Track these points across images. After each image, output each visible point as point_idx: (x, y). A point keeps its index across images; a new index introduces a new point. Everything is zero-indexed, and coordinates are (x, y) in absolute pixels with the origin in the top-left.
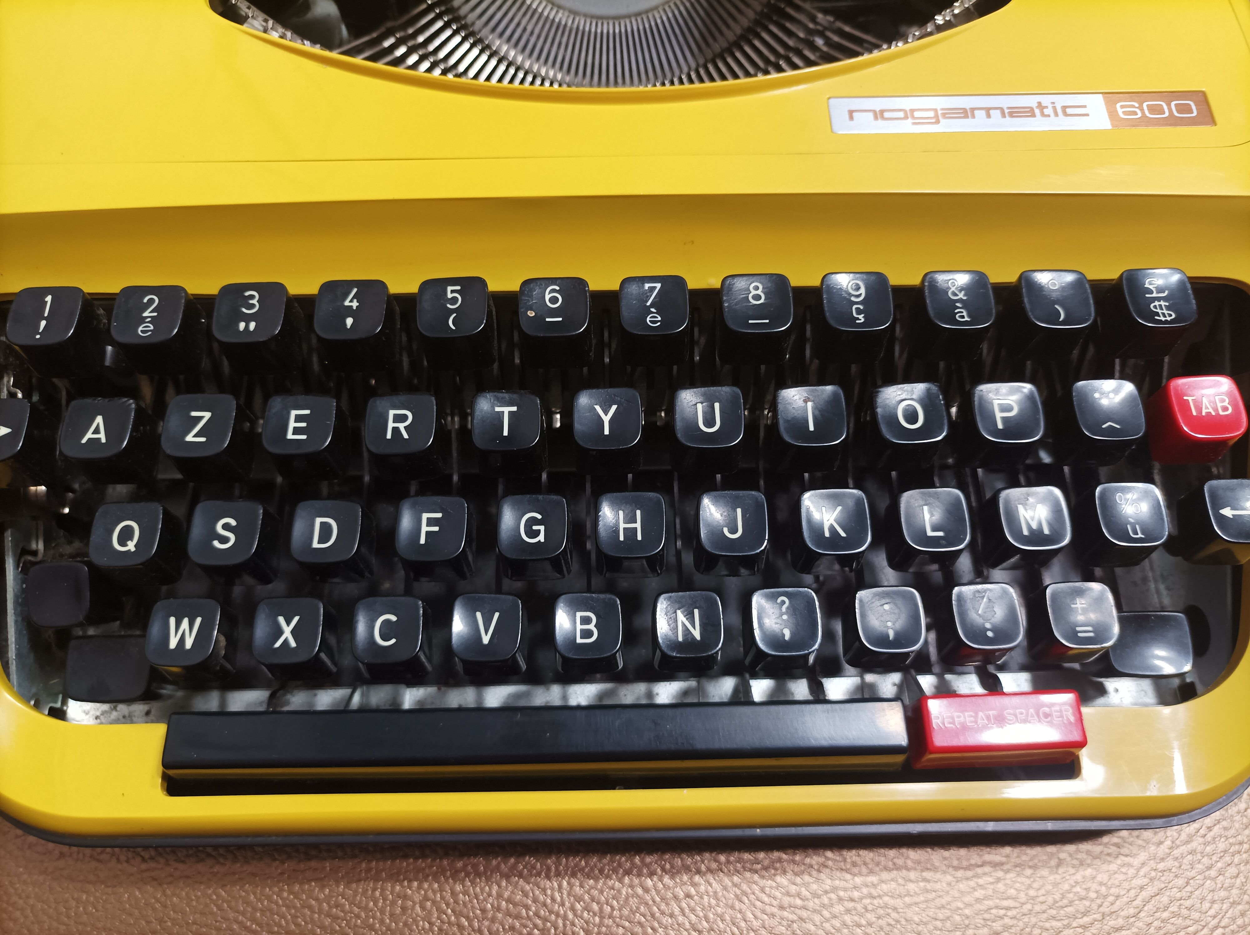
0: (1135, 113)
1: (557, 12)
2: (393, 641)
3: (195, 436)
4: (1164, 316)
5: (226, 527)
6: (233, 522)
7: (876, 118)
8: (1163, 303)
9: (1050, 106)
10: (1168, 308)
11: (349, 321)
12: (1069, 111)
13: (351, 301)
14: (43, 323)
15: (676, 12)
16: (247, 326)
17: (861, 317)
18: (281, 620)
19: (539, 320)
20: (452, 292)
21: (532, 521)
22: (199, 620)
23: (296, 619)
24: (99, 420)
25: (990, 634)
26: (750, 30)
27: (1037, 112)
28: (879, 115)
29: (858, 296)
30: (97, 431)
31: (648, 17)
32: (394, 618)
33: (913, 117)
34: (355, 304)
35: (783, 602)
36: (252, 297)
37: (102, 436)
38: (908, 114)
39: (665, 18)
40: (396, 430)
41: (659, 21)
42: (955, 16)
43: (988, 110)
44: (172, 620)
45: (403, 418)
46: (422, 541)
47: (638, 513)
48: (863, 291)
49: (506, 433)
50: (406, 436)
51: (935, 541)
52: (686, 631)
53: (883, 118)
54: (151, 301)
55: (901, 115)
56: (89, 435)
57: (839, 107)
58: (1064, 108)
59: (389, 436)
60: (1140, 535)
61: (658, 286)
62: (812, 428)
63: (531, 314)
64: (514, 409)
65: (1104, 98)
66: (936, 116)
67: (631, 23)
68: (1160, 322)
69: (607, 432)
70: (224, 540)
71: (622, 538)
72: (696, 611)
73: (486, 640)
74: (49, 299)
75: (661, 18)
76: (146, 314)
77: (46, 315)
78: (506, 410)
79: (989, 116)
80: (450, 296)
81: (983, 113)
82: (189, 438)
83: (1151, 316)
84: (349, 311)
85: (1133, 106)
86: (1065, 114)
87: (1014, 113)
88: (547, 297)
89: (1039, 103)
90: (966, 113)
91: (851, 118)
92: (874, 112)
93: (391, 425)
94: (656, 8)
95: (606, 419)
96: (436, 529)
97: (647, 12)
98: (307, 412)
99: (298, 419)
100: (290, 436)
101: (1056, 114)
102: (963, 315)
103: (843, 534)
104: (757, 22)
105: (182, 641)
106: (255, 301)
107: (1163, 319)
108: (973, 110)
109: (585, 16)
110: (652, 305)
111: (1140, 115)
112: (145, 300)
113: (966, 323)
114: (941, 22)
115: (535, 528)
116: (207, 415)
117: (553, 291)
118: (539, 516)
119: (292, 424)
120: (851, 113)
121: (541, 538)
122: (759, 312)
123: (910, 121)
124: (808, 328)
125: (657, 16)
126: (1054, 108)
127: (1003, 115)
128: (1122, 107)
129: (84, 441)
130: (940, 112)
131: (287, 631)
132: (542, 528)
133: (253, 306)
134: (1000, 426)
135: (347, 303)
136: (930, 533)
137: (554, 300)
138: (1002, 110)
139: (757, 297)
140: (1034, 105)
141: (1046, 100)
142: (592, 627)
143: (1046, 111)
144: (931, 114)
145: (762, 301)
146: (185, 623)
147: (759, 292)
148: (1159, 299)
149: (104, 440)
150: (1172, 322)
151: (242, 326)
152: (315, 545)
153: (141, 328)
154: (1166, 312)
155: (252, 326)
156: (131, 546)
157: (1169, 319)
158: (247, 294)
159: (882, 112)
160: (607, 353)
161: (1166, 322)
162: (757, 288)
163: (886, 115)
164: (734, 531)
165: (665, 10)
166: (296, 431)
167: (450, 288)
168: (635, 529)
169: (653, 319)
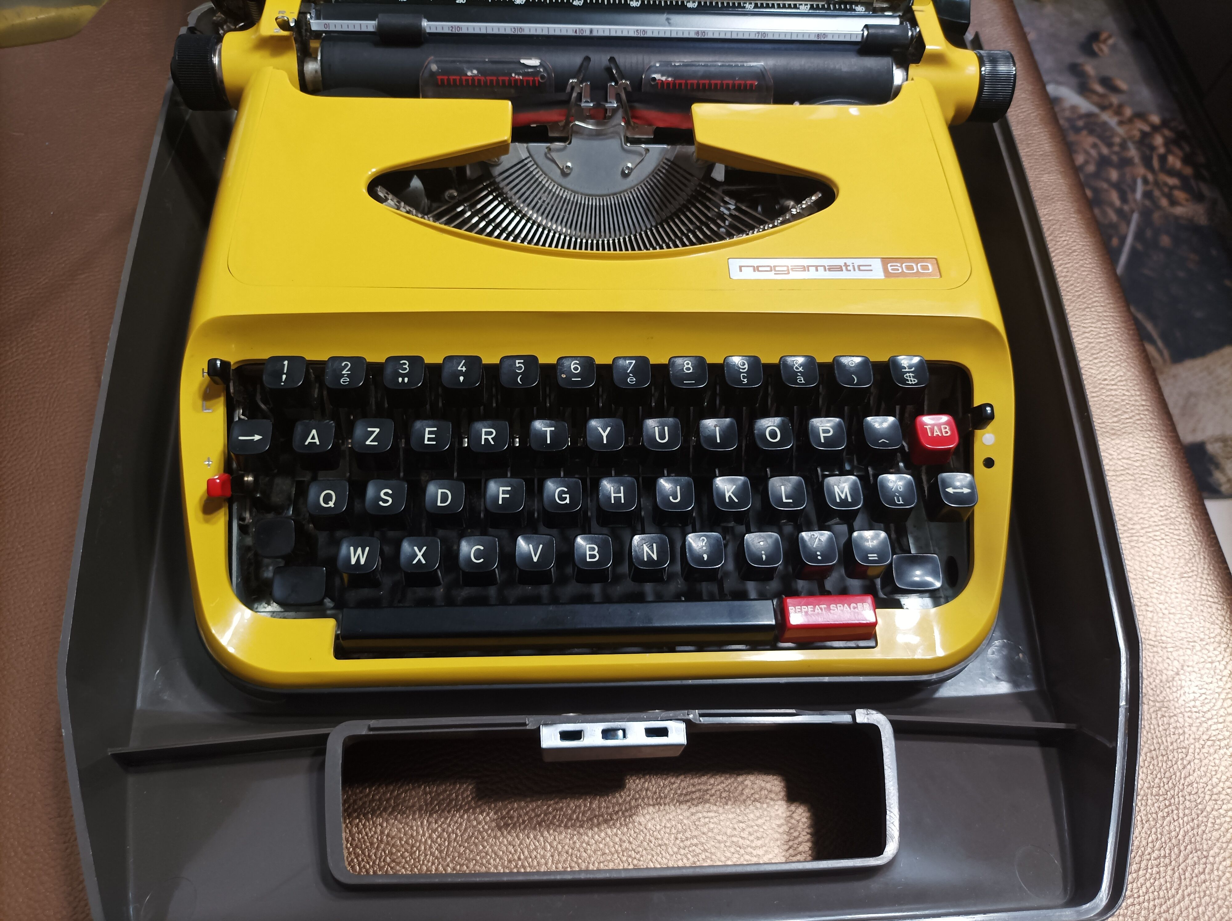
0: (898, 270)
1: (564, 191)
2: (482, 560)
3: (371, 442)
4: (911, 381)
5: (386, 494)
6: (390, 492)
7: (754, 271)
8: (911, 374)
9: (851, 265)
10: (914, 377)
11: (462, 378)
12: (862, 268)
13: (462, 367)
14: (284, 377)
15: (639, 194)
16: (403, 380)
17: (745, 380)
18: (416, 548)
19: (568, 379)
20: (519, 363)
21: (563, 492)
22: (367, 549)
23: (425, 548)
24: (314, 432)
25: (819, 558)
26: (685, 206)
27: (844, 268)
28: (756, 269)
29: (744, 369)
30: (313, 438)
31: (621, 196)
32: (482, 548)
33: (775, 271)
34: (464, 369)
35: (703, 540)
36: (405, 364)
37: (317, 441)
38: (772, 269)
39: (631, 197)
40: (486, 440)
41: (628, 199)
42: (803, 209)
43: (817, 267)
44: (352, 549)
45: (490, 433)
46: (500, 502)
47: (622, 488)
48: (746, 366)
49: (549, 442)
50: (493, 443)
51: (787, 505)
52: (649, 556)
53: (759, 271)
54: (346, 365)
55: (768, 269)
56: (309, 440)
57: (734, 264)
58: (859, 266)
59: (483, 443)
60: (901, 502)
61: (634, 362)
62: (718, 441)
63: (564, 376)
64: (553, 429)
65: (882, 261)
66: (788, 270)
67: (610, 199)
68: (909, 384)
69: (605, 442)
70: (386, 501)
71: (613, 502)
72: (654, 545)
73: (535, 559)
74: (286, 363)
75: (629, 197)
76: (344, 372)
77: (285, 371)
78: (549, 429)
79: (817, 270)
80: (517, 365)
81: (814, 268)
82: (368, 443)
83: (904, 381)
84: (461, 373)
85: (897, 266)
86: (860, 270)
87: (831, 269)
88: (572, 367)
89: (845, 263)
90: (805, 268)
91: (741, 270)
92: (754, 267)
93: (484, 437)
94: (626, 191)
95: (605, 435)
96: (508, 496)
97: (620, 193)
98: (435, 429)
99: (430, 433)
100: (426, 442)
101: (855, 270)
102: (801, 380)
103: (736, 501)
104: (689, 201)
105: (358, 560)
106: (406, 366)
107: (910, 383)
108: (808, 266)
109: (582, 194)
110: (630, 372)
111: (900, 271)
112: (343, 365)
113: (803, 384)
114: (795, 213)
115: (564, 496)
116: (377, 430)
117: (576, 364)
118: (566, 490)
119: (427, 436)
120: (741, 267)
121: (568, 501)
122: (689, 376)
123: (773, 272)
124: (718, 388)
125: (627, 196)
126: (854, 266)
127: (825, 270)
128: (891, 266)
129: (306, 443)
130: (790, 268)
131: (420, 555)
132: (568, 496)
133: (406, 369)
134: (823, 441)
135: (459, 368)
136: (785, 500)
137: (576, 369)
138: (824, 267)
139: (688, 369)
140: (843, 264)
141: (849, 262)
142: (595, 552)
143: (849, 268)
144: (785, 269)
145: (691, 371)
146: (359, 550)
147: (689, 366)
148: (909, 372)
149: (318, 443)
150: (915, 384)
151: (400, 380)
152: (439, 504)
153: (342, 380)
154: (912, 379)
155: (406, 380)
156: (331, 504)
157: (913, 383)
158: (402, 362)
159: (758, 267)
160: (600, 401)
161: (912, 385)
162: (688, 364)
163: (760, 269)
164: (676, 498)
165: (631, 192)
166: (429, 439)
167: (517, 361)
168: (620, 497)
169: (631, 380)
